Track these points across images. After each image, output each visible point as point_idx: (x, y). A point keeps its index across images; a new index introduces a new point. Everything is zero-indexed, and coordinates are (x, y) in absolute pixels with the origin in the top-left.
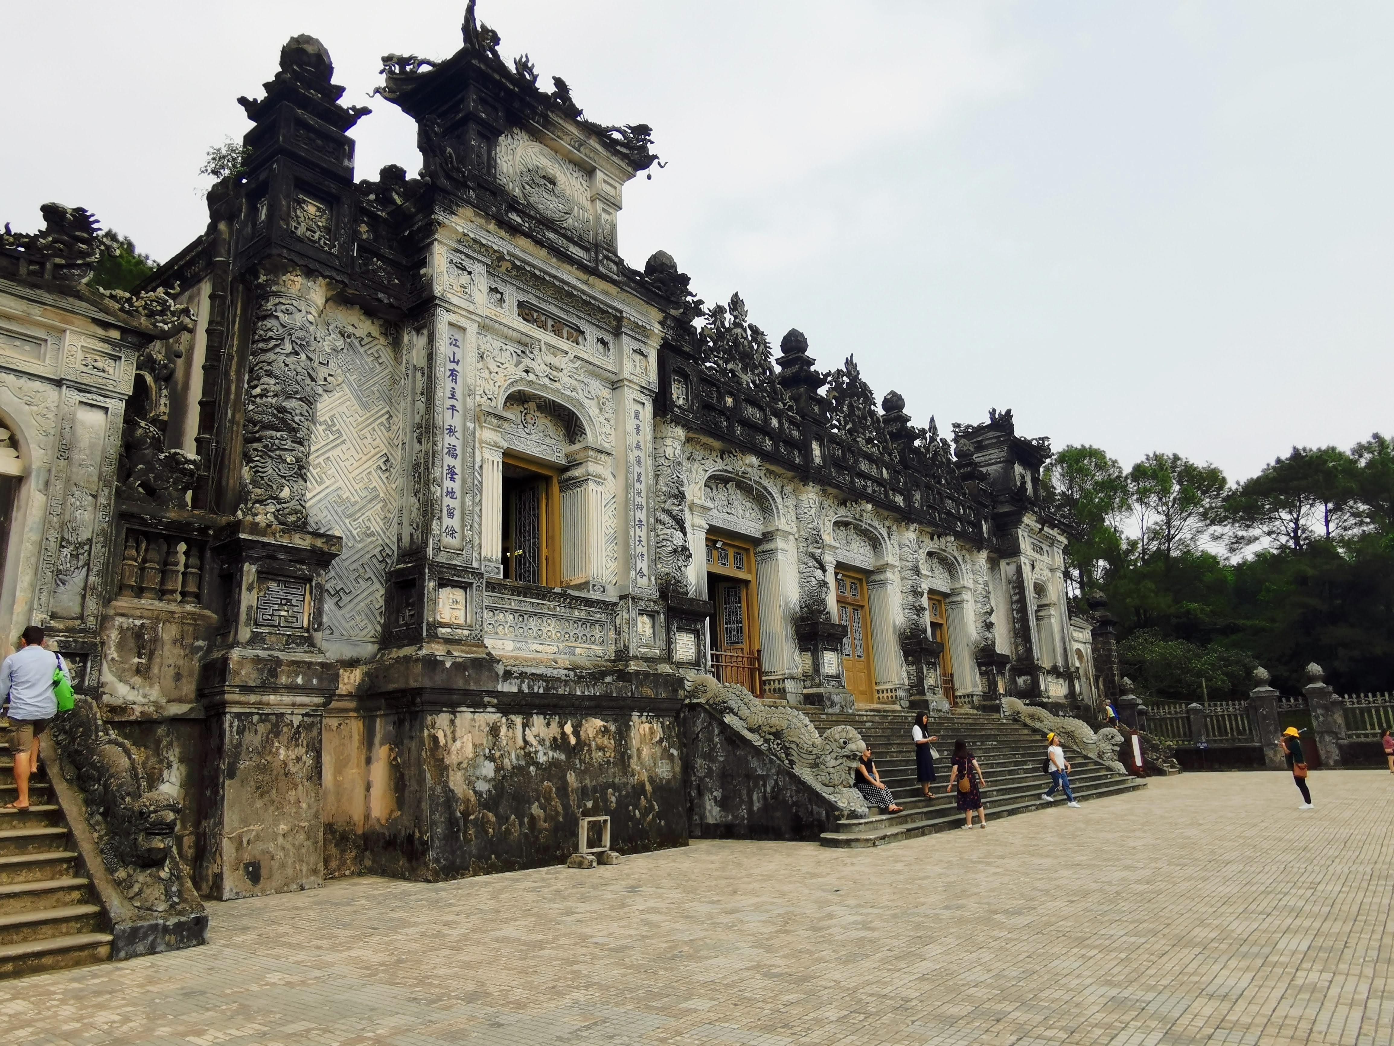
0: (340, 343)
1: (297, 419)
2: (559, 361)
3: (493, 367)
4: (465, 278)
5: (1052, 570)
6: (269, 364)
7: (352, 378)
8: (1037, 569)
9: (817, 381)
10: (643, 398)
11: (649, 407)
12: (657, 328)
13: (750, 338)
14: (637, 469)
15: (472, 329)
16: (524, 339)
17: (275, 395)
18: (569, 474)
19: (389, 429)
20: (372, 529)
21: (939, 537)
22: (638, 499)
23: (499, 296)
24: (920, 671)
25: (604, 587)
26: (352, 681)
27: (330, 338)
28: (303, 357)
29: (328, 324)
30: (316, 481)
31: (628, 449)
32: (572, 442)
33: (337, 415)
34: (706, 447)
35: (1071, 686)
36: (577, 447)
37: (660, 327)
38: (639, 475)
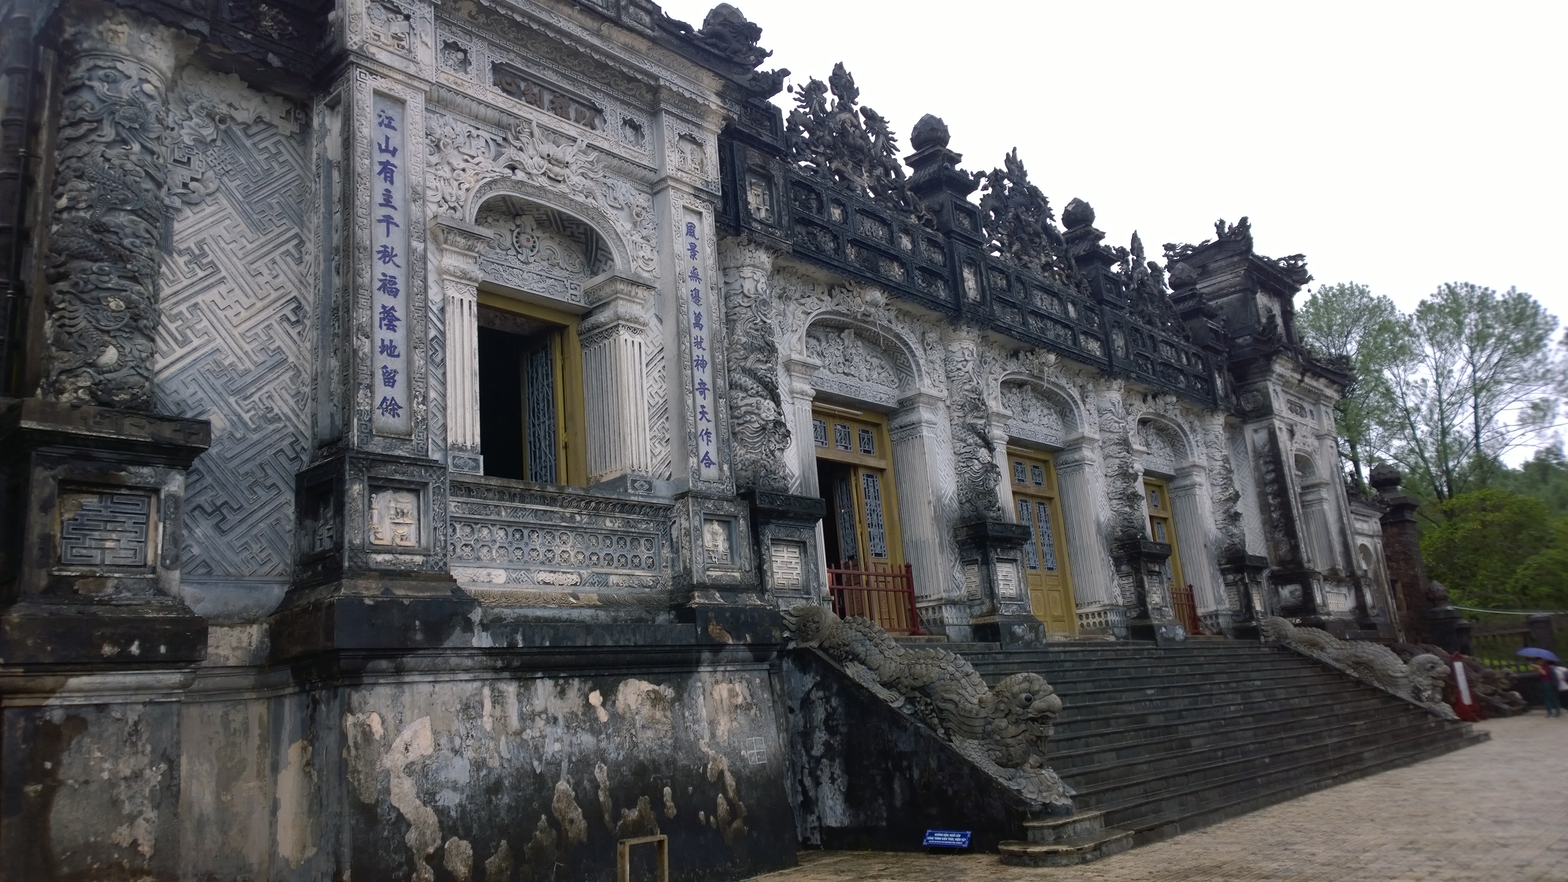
0: (209, 132)
1: (126, 242)
2: (566, 152)
3: (458, 162)
4: (400, 25)
5: (1319, 437)
6: (80, 158)
7: (232, 185)
8: (1298, 436)
9: (966, 184)
10: (699, 206)
11: (709, 220)
12: (714, 102)
13: (864, 127)
14: (694, 308)
15: (416, 103)
16: (505, 119)
17: (90, 207)
18: (592, 320)
19: (299, 261)
20: (276, 410)
21: (1154, 397)
22: (697, 352)
23: (460, 55)
24: (1140, 585)
25: (650, 483)
26: (245, 644)
27: (192, 124)
28: (136, 147)
29: (187, 102)
30: (175, 340)
31: (679, 278)
32: (594, 273)
33: (209, 240)
34: (805, 279)
35: (1360, 597)
36: (600, 279)
37: (719, 101)
38: (698, 316)
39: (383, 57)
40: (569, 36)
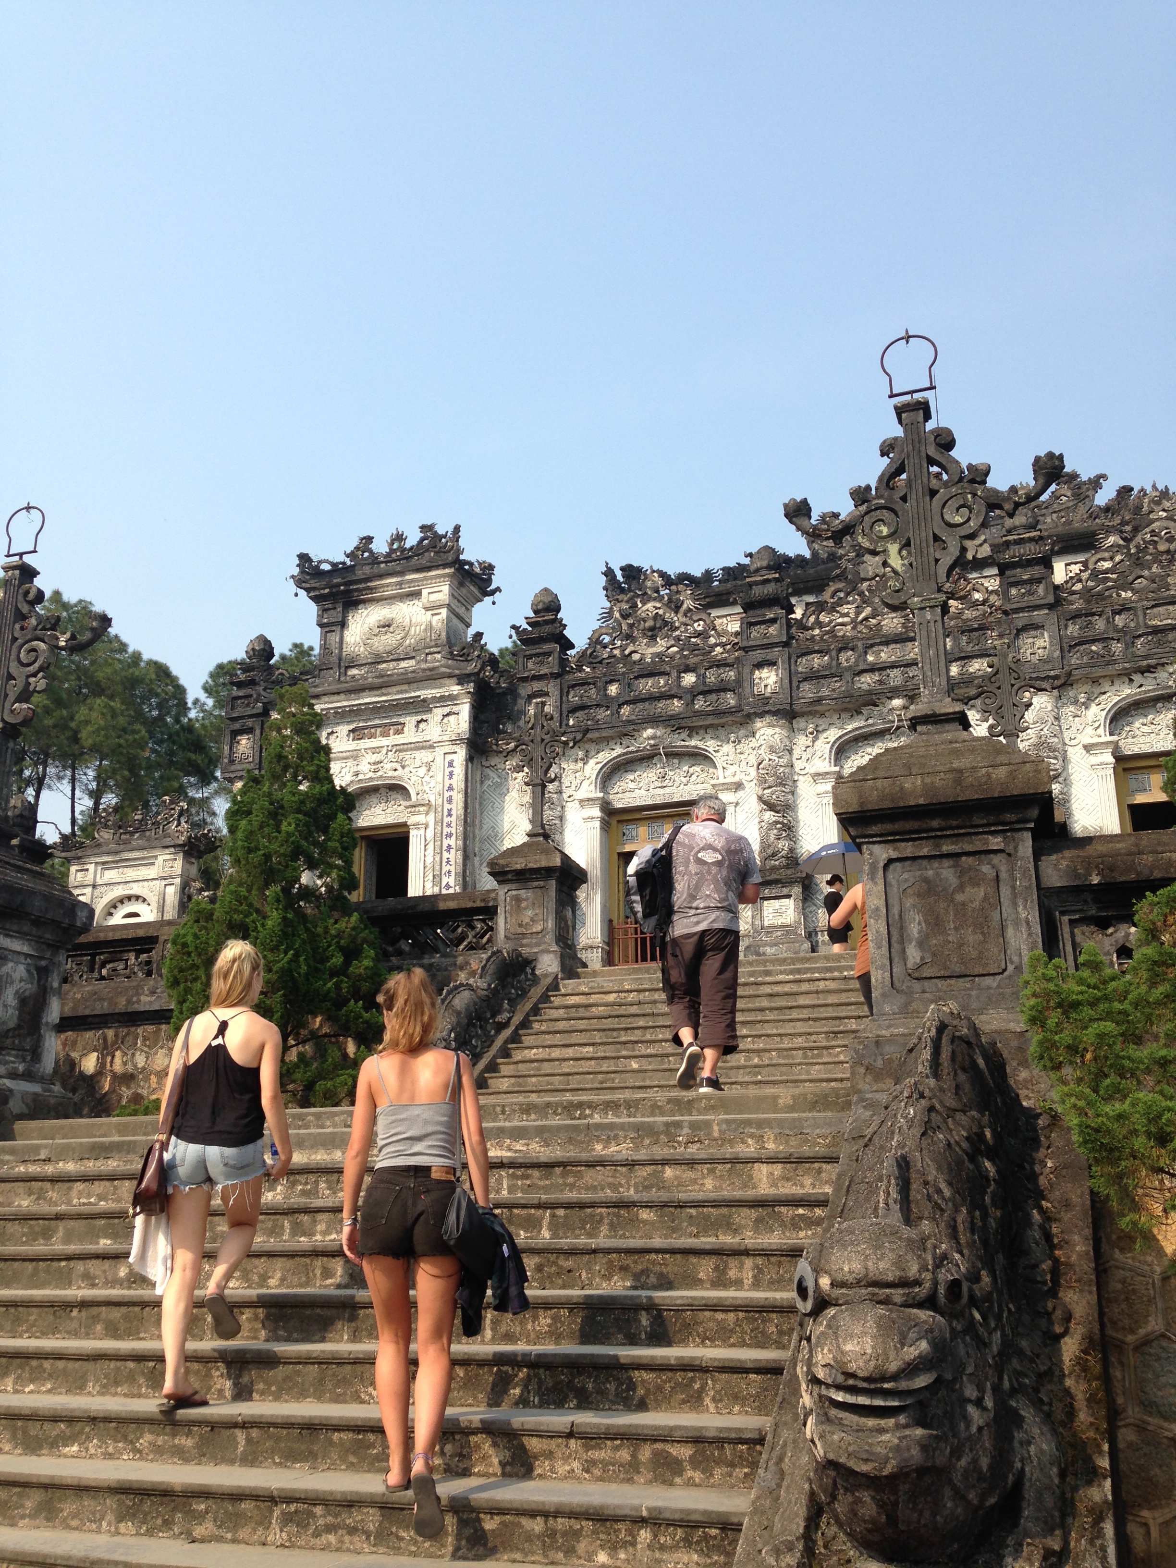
2: (382, 755)
10: (455, 748)
11: (461, 753)
12: (456, 689)
14: (447, 806)
16: (353, 754)
22: (447, 830)
23: (335, 735)
31: (437, 795)
37: (459, 687)
38: (450, 811)
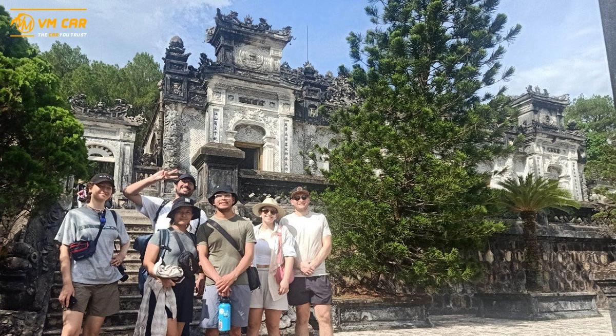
0: (189, 119)
3: (231, 118)
4: (218, 95)
5: (567, 160)
6: (167, 128)
7: (193, 128)
8: (552, 160)
10: (288, 119)
11: (291, 121)
15: (221, 109)
16: (241, 108)
18: (264, 146)
19: (205, 140)
22: (286, 151)
23: (232, 97)
28: (175, 125)
29: (185, 115)
30: (183, 156)
31: (281, 136)
32: (263, 137)
37: (293, 95)
38: (287, 143)
39: (215, 102)
40: (255, 89)
